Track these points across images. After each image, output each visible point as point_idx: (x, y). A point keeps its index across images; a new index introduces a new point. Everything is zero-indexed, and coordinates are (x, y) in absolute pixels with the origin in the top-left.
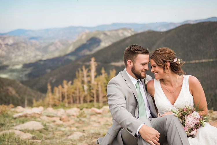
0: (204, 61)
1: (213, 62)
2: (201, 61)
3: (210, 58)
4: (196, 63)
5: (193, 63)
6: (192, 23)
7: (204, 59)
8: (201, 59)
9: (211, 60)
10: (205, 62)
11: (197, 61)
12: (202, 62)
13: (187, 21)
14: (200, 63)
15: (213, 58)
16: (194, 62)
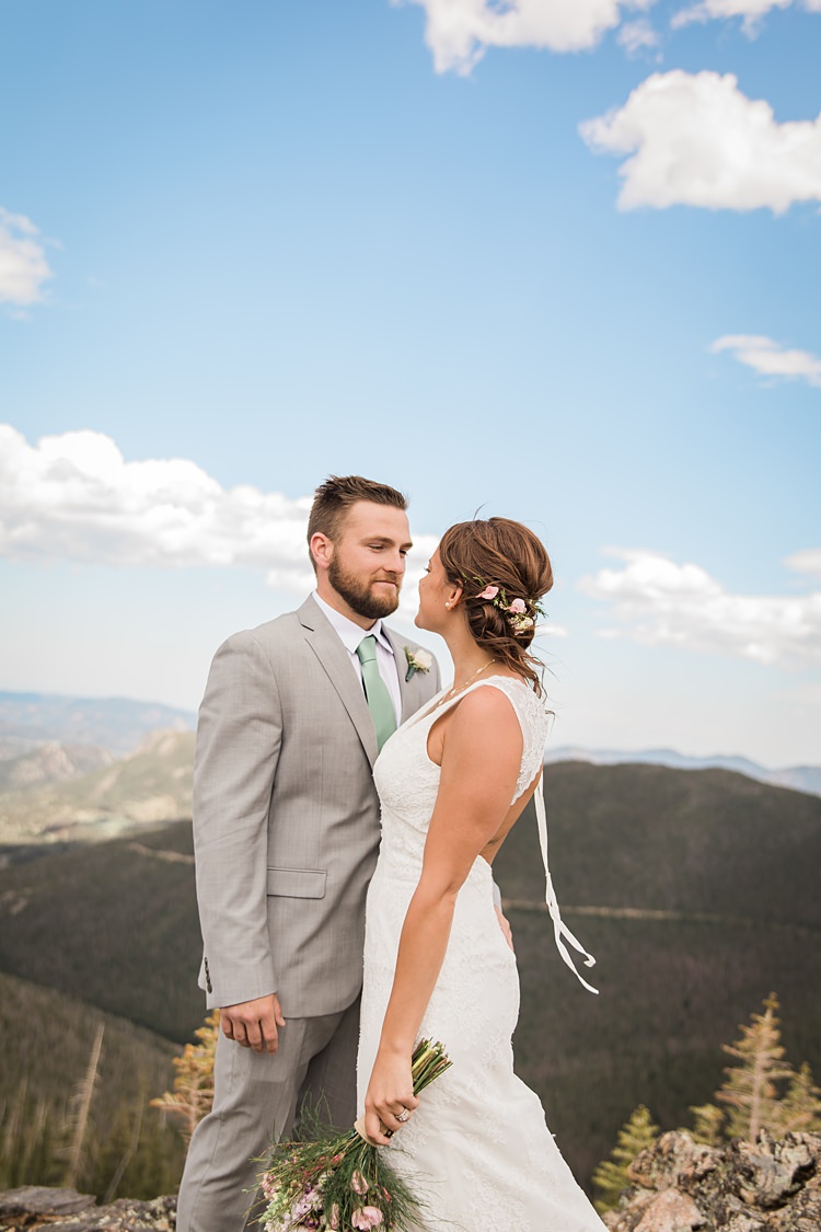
0: (631, 913)
1: (664, 923)
2: (619, 913)
3: (654, 907)
4: (599, 918)
5: (589, 917)
6: (597, 760)
7: (634, 906)
8: (620, 905)
9: (659, 914)
10: (633, 921)
11: (604, 911)
12: (625, 919)
13: (567, 749)
14: (613, 920)
15: (664, 908)
16: (590, 910)
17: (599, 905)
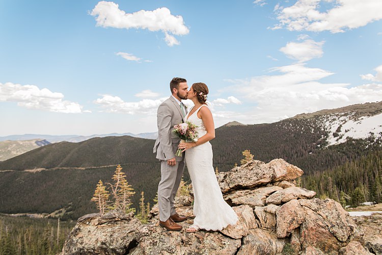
17: (104, 165)
